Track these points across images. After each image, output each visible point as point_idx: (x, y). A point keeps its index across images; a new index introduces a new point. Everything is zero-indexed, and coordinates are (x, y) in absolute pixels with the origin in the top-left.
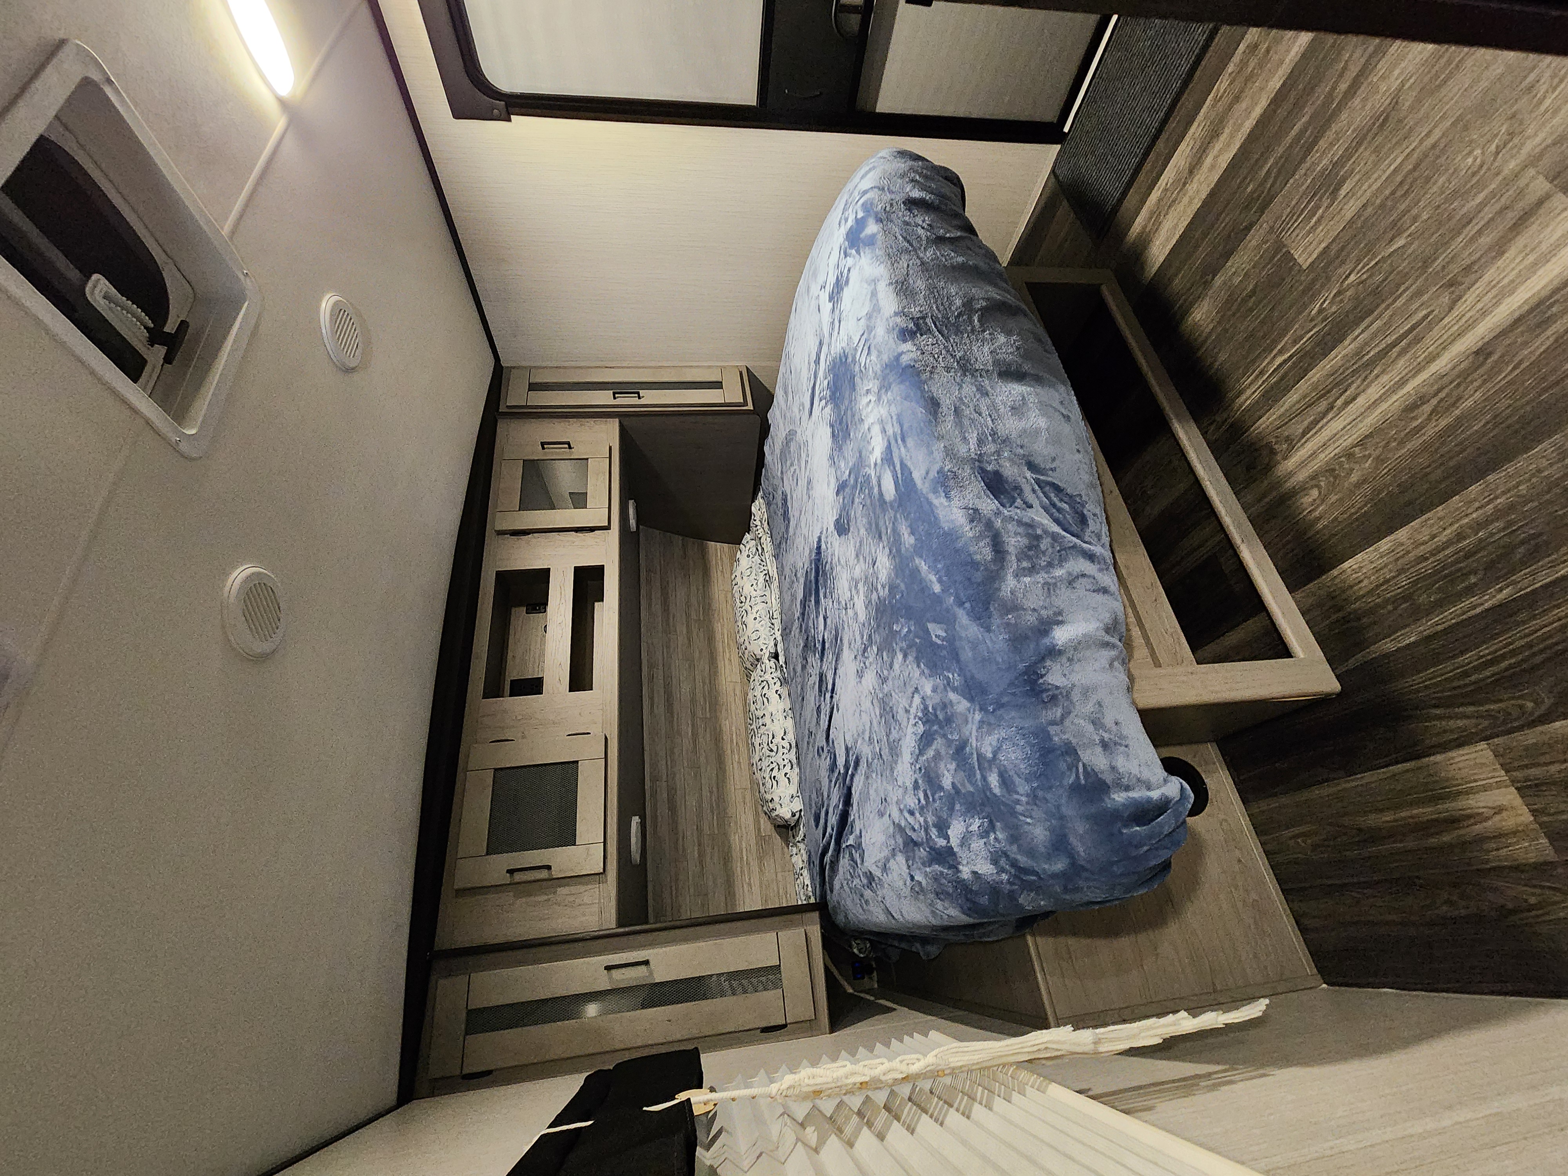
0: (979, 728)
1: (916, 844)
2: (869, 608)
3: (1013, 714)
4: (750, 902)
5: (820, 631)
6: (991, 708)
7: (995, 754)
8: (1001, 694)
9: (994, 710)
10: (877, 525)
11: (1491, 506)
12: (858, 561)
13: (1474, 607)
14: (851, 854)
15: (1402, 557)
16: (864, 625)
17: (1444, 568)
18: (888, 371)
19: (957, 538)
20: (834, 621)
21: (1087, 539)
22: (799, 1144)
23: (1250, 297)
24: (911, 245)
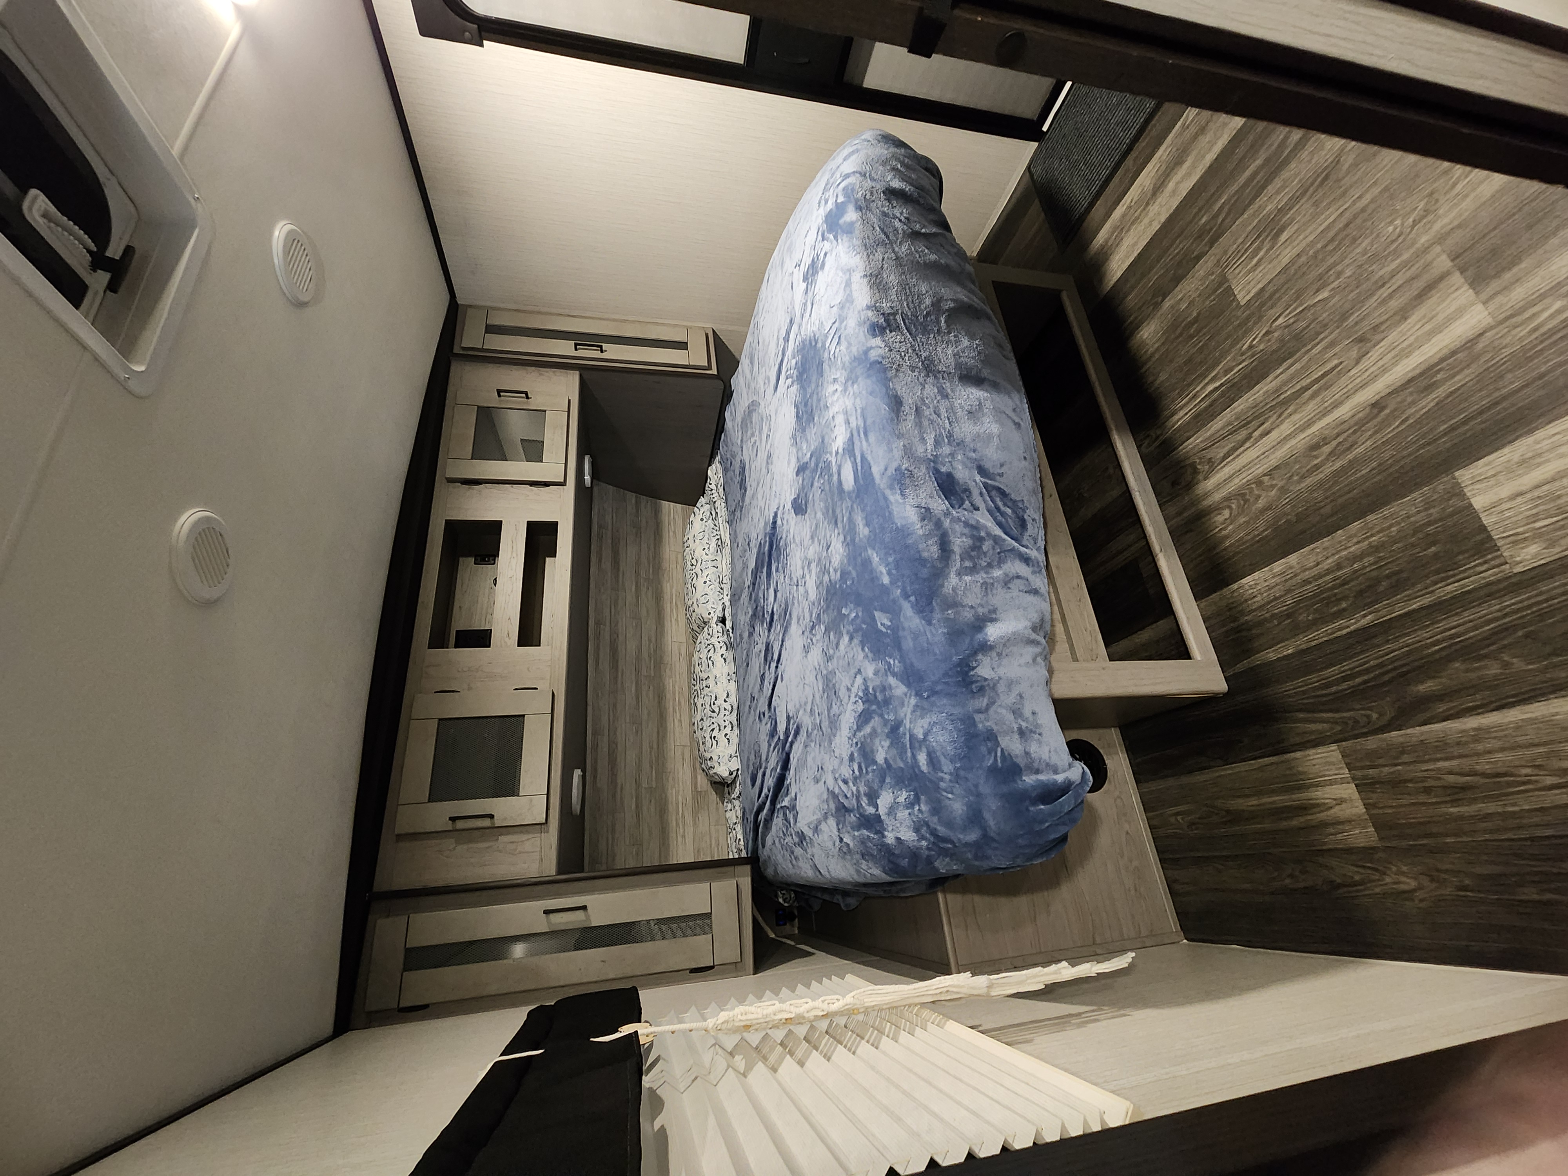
0: (914, 711)
1: (848, 810)
2: (820, 588)
3: (945, 701)
4: (683, 854)
5: (770, 603)
6: (925, 695)
7: (926, 735)
8: (936, 683)
9: (928, 697)
10: (834, 511)
11: (1366, 543)
12: (813, 542)
13: (1340, 629)
14: (785, 815)
15: (1291, 578)
16: (814, 604)
17: (1322, 592)
18: (856, 364)
19: (908, 535)
20: (785, 596)
21: (1025, 542)
22: (730, 1069)
23: (1193, 324)
24: (887, 237)
